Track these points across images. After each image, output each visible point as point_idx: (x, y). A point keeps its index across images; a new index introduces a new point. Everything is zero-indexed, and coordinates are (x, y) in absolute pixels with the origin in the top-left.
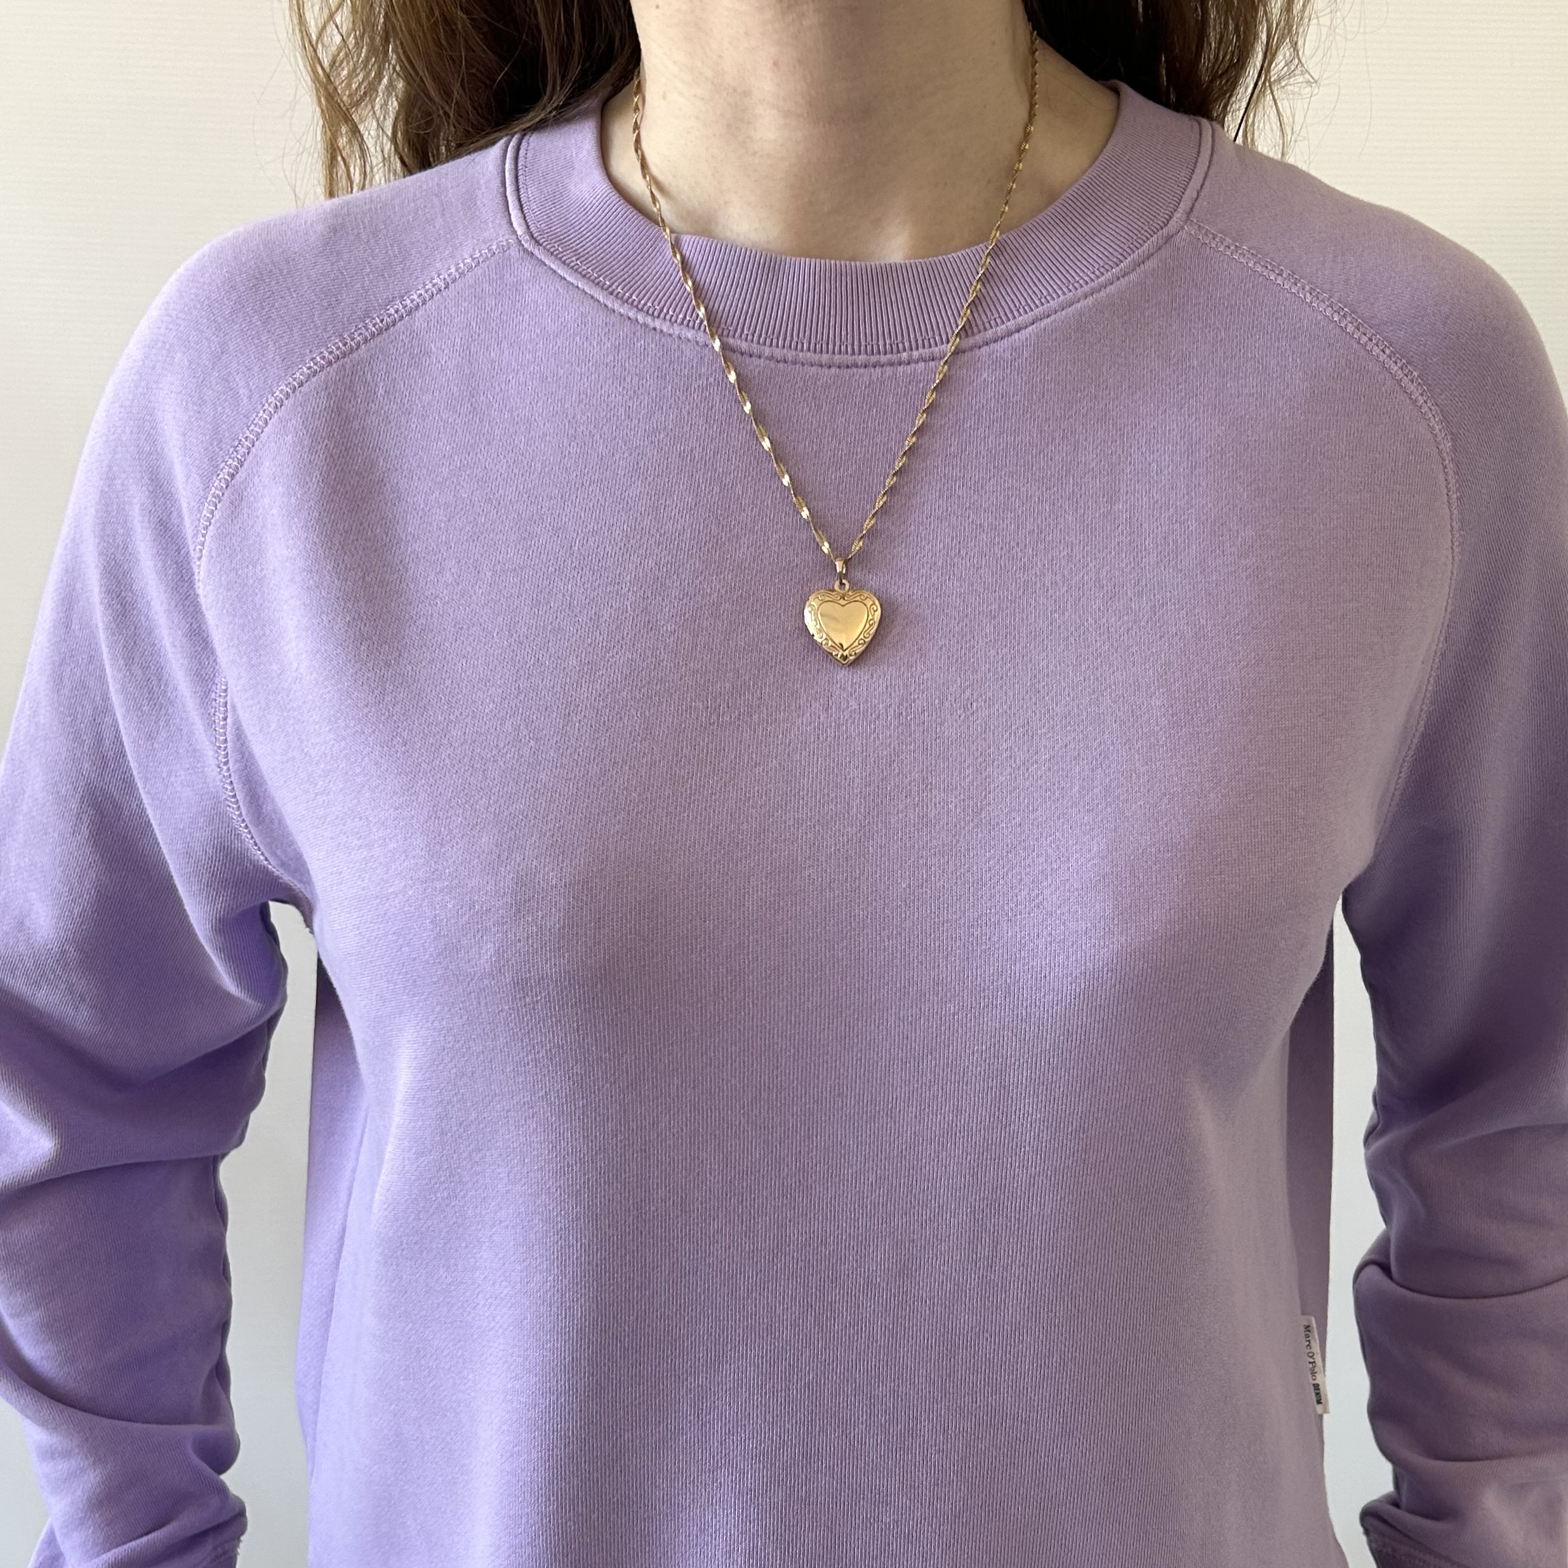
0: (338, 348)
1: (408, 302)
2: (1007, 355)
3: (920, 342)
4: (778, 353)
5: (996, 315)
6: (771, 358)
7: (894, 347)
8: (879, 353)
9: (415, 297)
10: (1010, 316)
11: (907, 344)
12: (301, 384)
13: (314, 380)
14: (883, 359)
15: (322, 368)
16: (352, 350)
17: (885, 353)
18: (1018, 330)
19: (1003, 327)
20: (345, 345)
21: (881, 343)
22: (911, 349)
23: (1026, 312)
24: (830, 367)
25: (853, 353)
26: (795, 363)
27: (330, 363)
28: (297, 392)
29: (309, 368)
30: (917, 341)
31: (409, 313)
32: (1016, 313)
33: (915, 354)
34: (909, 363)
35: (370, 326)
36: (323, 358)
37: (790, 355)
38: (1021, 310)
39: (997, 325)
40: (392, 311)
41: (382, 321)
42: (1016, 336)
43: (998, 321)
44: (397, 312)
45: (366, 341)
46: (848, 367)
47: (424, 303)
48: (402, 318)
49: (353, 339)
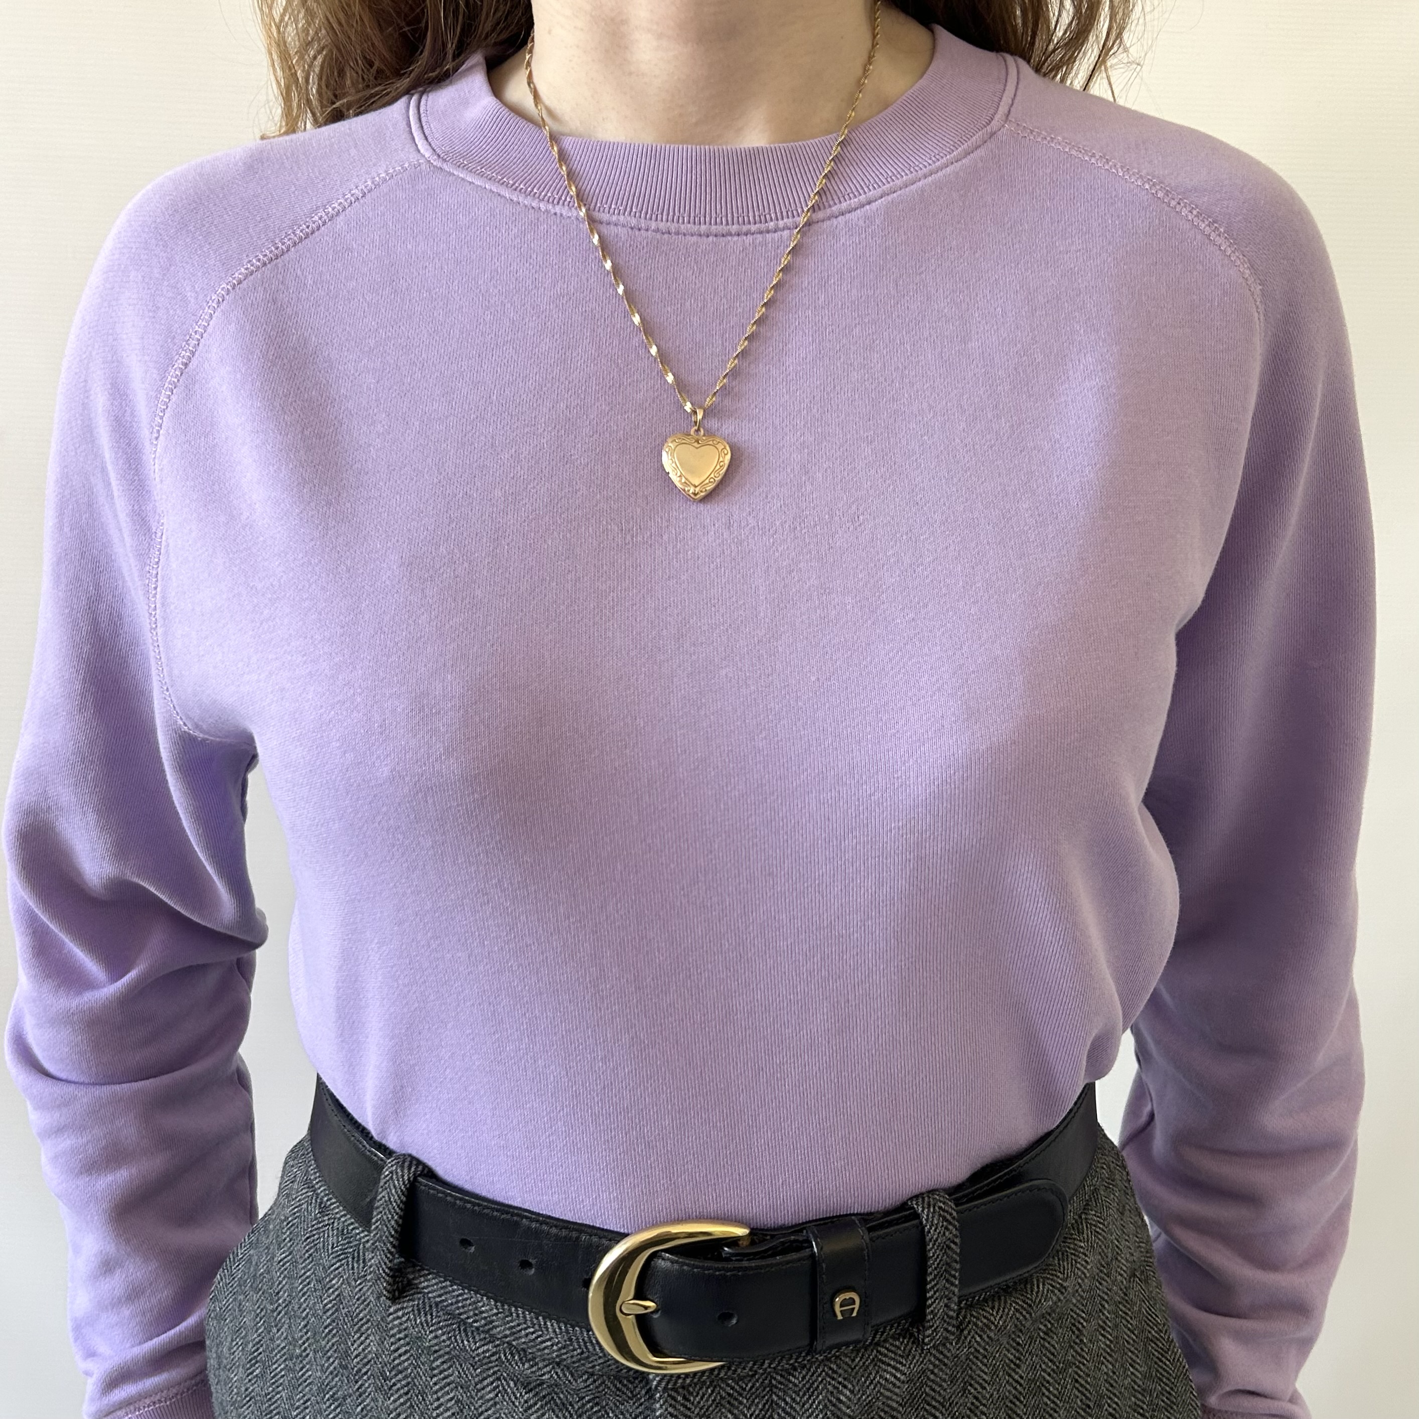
0: (271, 252)
1: (330, 209)
2: (861, 223)
3: (785, 214)
4: (662, 226)
5: (849, 190)
6: (657, 230)
7: (763, 218)
8: (749, 223)
9: (336, 205)
10: (861, 191)
11: (773, 216)
12: (240, 282)
13: (252, 278)
14: (753, 228)
15: (258, 268)
16: (283, 253)
17: (755, 223)
18: (869, 203)
19: (856, 200)
20: (277, 248)
21: (751, 214)
22: (777, 220)
23: (874, 188)
24: (708, 236)
25: (727, 224)
26: (677, 233)
27: (265, 264)
28: (237, 288)
29: (247, 269)
30: (782, 213)
31: (331, 218)
32: (866, 189)
33: (781, 223)
34: (775, 231)
35: (298, 232)
36: (259, 260)
37: (673, 227)
38: (871, 187)
39: (850, 199)
40: (316, 218)
41: (308, 227)
42: (868, 207)
43: (851, 195)
44: (320, 218)
45: (295, 244)
46: (723, 236)
47: (344, 209)
48: (324, 223)
49: (283, 244)
